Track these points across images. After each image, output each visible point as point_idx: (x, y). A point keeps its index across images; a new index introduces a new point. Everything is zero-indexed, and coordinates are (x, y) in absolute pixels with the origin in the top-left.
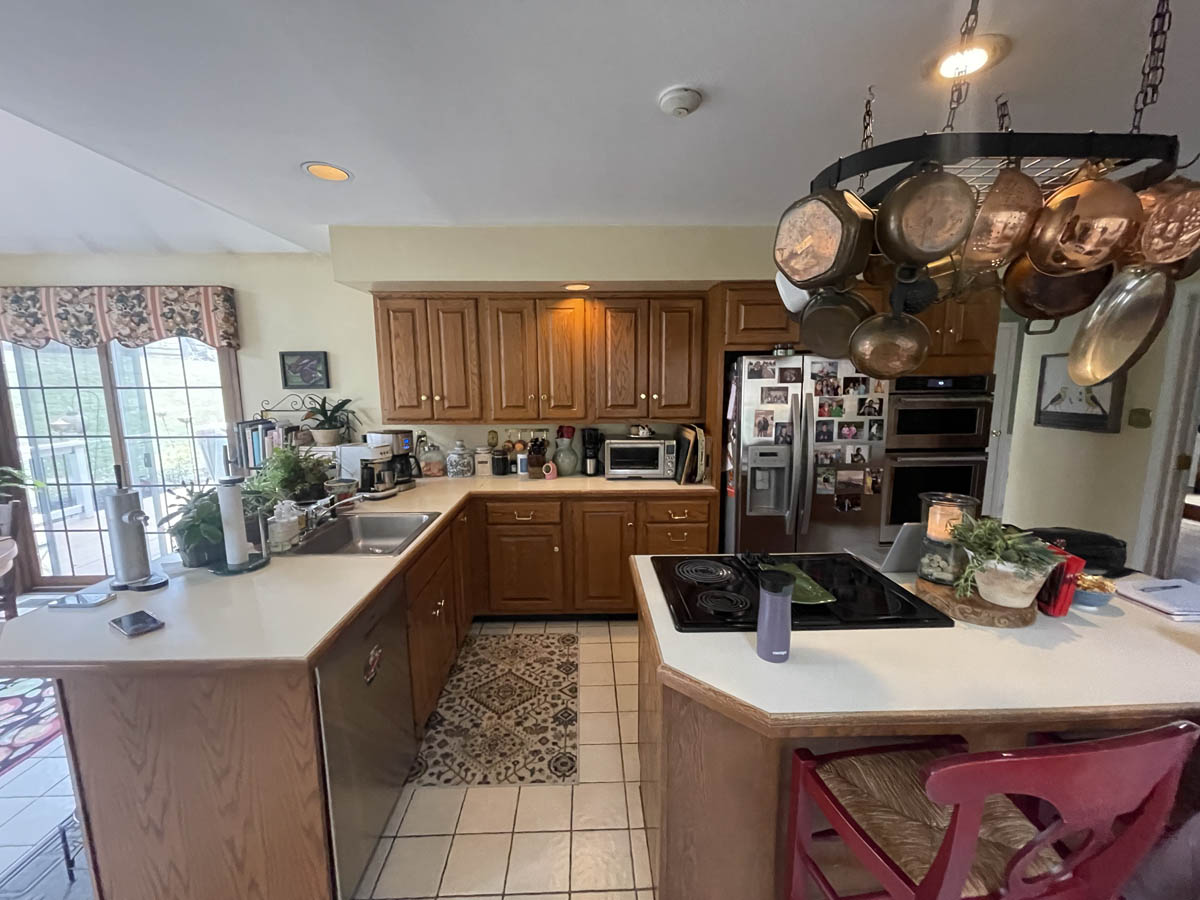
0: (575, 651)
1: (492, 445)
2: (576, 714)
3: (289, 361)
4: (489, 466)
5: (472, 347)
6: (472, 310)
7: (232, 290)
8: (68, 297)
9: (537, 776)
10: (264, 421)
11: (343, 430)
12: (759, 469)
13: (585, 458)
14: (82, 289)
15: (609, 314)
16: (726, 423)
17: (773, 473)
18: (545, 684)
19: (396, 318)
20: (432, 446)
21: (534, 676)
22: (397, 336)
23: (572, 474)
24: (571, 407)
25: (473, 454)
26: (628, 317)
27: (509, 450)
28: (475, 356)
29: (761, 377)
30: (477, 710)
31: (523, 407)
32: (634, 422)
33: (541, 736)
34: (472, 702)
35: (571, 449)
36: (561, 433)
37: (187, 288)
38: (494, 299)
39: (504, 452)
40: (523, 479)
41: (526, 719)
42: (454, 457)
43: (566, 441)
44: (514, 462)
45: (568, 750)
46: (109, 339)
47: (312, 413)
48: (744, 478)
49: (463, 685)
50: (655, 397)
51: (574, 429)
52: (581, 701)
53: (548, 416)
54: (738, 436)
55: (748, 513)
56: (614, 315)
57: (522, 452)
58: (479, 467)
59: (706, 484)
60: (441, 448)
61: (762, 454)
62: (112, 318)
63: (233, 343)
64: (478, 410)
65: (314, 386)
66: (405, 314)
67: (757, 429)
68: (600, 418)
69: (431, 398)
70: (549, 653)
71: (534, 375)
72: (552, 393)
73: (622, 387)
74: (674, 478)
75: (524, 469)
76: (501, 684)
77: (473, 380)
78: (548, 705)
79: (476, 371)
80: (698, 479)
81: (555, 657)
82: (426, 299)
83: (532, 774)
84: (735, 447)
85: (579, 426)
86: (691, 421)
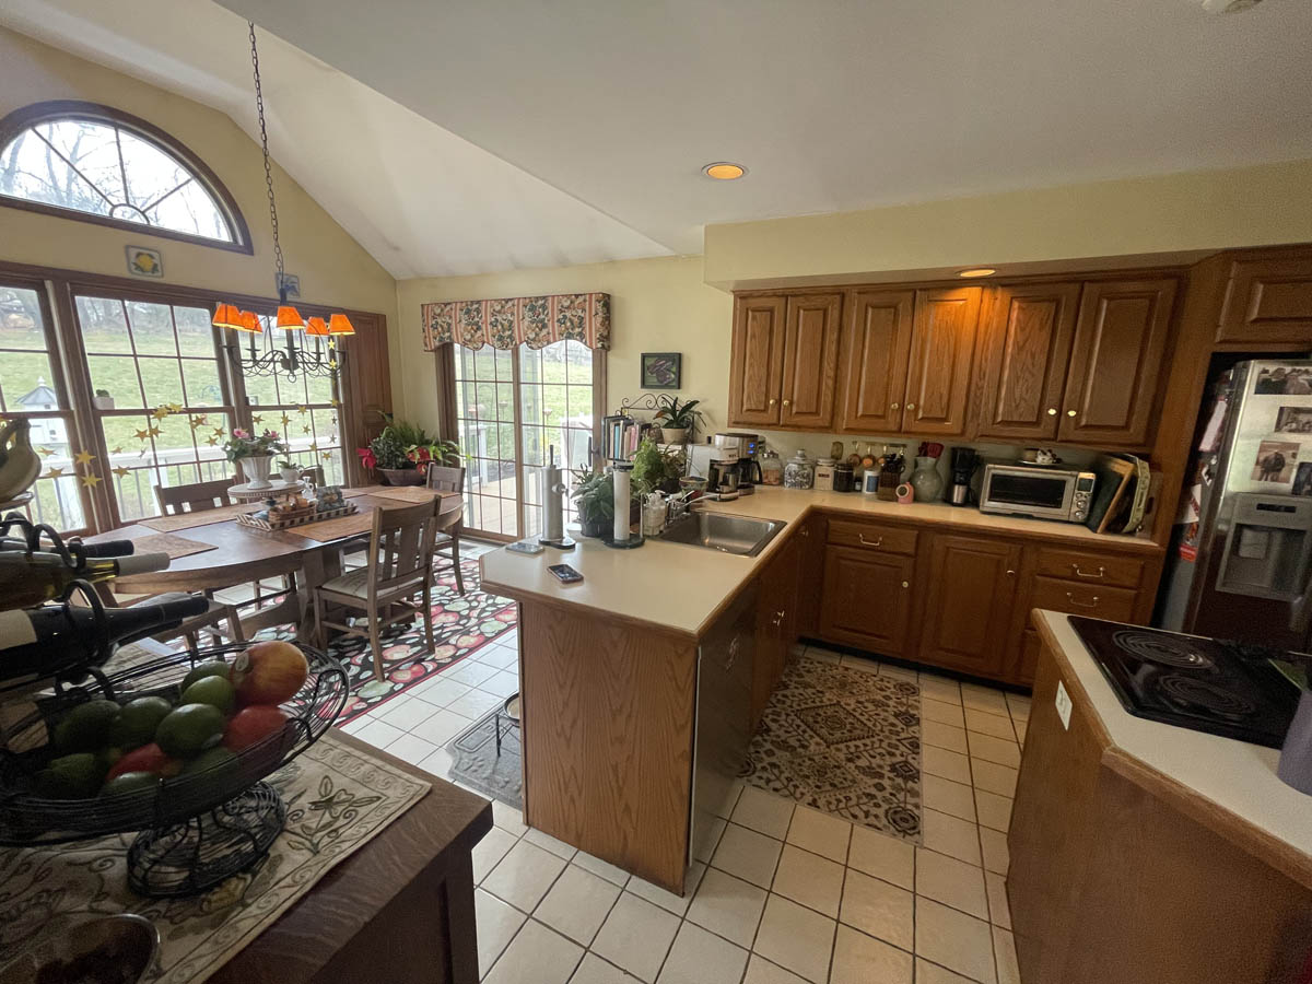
0: (917, 704)
1: (836, 458)
2: (918, 772)
3: (649, 362)
4: (829, 482)
5: (831, 348)
6: (837, 306)
7: (609, 296)
8: (498, 308)
9: (871, 820)
10: (622, 417)
11: (688, 431)
12: (1250, 527)
13: (952, 483)
14: (507, 301)
15: (1016, 304)
16: (1195, 457)
17: (1278, 538)
18: (879, 728)
19: (754, 318)
20: (772, 453)
21: (867, 716)
22: (753, 336)
23: (931, 501)
24: (945, 420)
25: (814, 465)
26: (1046, 309)
27: (855, 464)
28: (833, 358)
29: (1281, 392)
30: (804, 732)
31: (883, 417)
32: (1034, 444)
33: (877, 781)
34: (798, 722)
35: (935, 471)
36: (924, 450)
37: (577, 296)
38: (864, 293)
39: (850, 466)
40: (869, 499)
41: (858, 757)
42: (793, 467)
43: (930, 460)
44: (860, 479)
45: (909, 807)
46: (521, 343)
47: (664, 411)
48: (1221, 538)
49: (788, 702)
50: (1072, 413)
51: (942, 447)
52: (924, 759)
53: (913, 429)
54: (1219, 475)
55: (1218, 588)
56: (1024, 305)
57: (871, 468)
58: (817, 479)
59: (1140, 538)
60: (781, 457)
61: (1261, 507)
62: (524, 326)
63: (606, 344)
64: (828, 417)
65: (667, 386)
66: (764, 313)
67: (1259, 469)
68: (982, 436)
69: (779, 402)
70: (884, 697)
71: (901, 381)
72: (922, 402)
73: (1021, 398)
74: (1084, 524)
75: (871, 487)
76: (829, 714)
77: (828, 383)
78: (884, 752)
79: (832, 374)
80: (1128, 528)
81: (891, 703)
82: (787, 297)
83: (866, 817)
84: (1209, 494)
85: (948, 444)
86: (1129, 449)
